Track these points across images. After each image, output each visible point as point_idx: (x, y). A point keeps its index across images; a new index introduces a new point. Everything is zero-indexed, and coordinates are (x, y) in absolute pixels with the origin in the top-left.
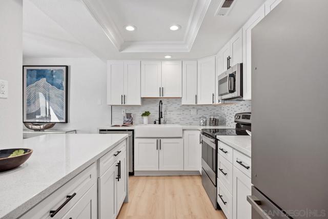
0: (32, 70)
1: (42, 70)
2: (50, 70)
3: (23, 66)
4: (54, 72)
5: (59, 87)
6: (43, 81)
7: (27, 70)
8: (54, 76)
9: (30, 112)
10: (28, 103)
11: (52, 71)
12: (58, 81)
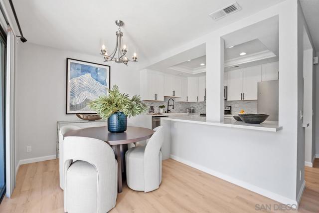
0: (76, 64)
1: (86, 65)
2: (94, 67)
3: (67, 59)
4: (98, 69)
5: (103, 83)
6: (88, 75)
7: (71, 63)
8: (98, 73)
9: (73, 103)
10: (71, 95)
11: (97, 69)
12: (102, 78)
